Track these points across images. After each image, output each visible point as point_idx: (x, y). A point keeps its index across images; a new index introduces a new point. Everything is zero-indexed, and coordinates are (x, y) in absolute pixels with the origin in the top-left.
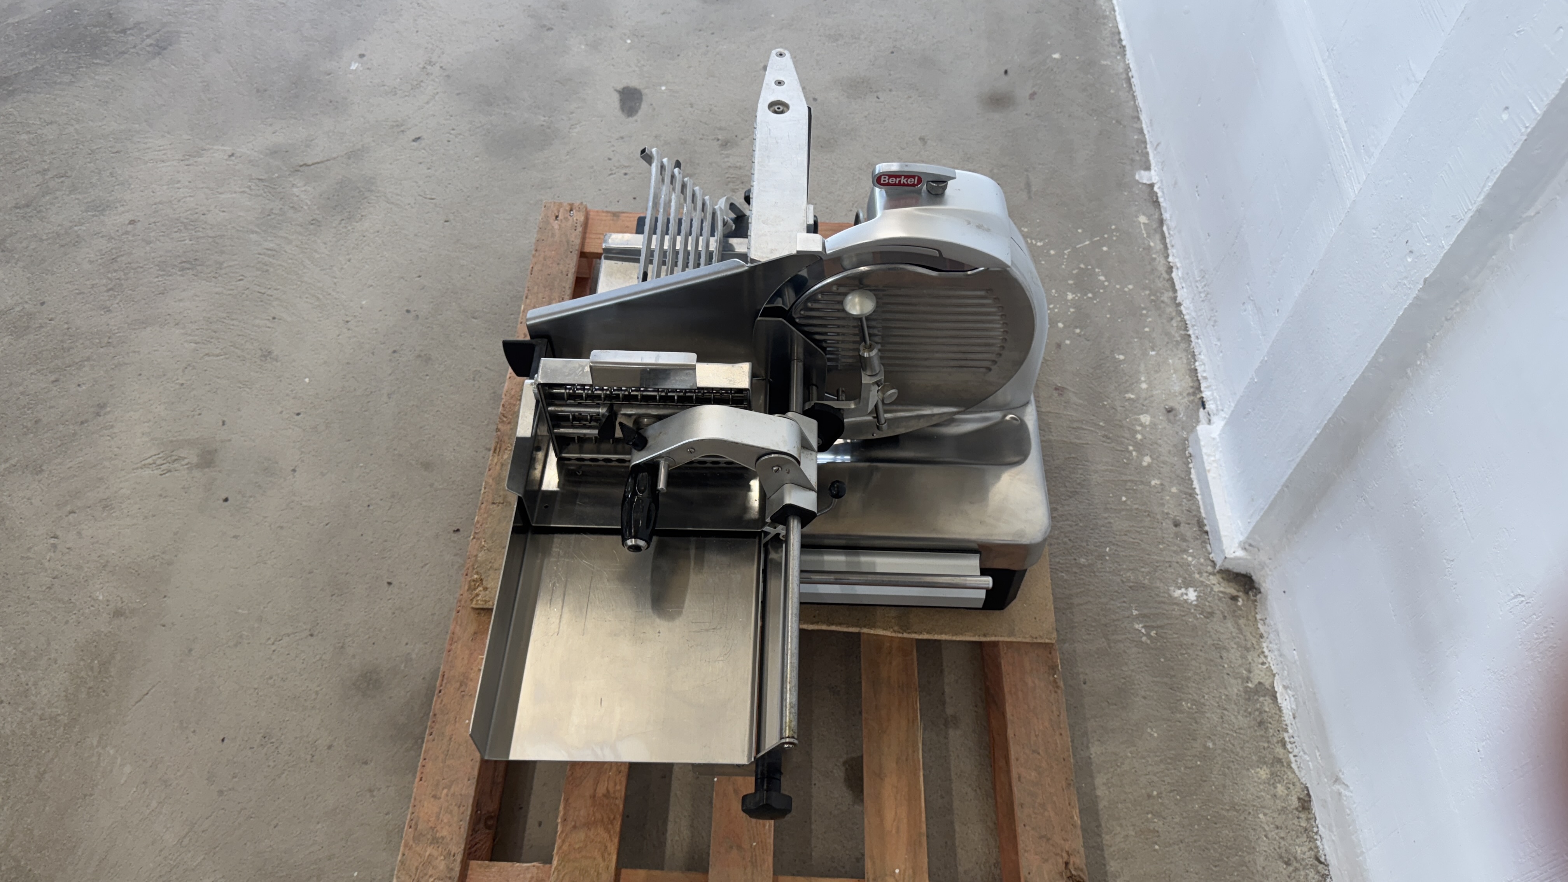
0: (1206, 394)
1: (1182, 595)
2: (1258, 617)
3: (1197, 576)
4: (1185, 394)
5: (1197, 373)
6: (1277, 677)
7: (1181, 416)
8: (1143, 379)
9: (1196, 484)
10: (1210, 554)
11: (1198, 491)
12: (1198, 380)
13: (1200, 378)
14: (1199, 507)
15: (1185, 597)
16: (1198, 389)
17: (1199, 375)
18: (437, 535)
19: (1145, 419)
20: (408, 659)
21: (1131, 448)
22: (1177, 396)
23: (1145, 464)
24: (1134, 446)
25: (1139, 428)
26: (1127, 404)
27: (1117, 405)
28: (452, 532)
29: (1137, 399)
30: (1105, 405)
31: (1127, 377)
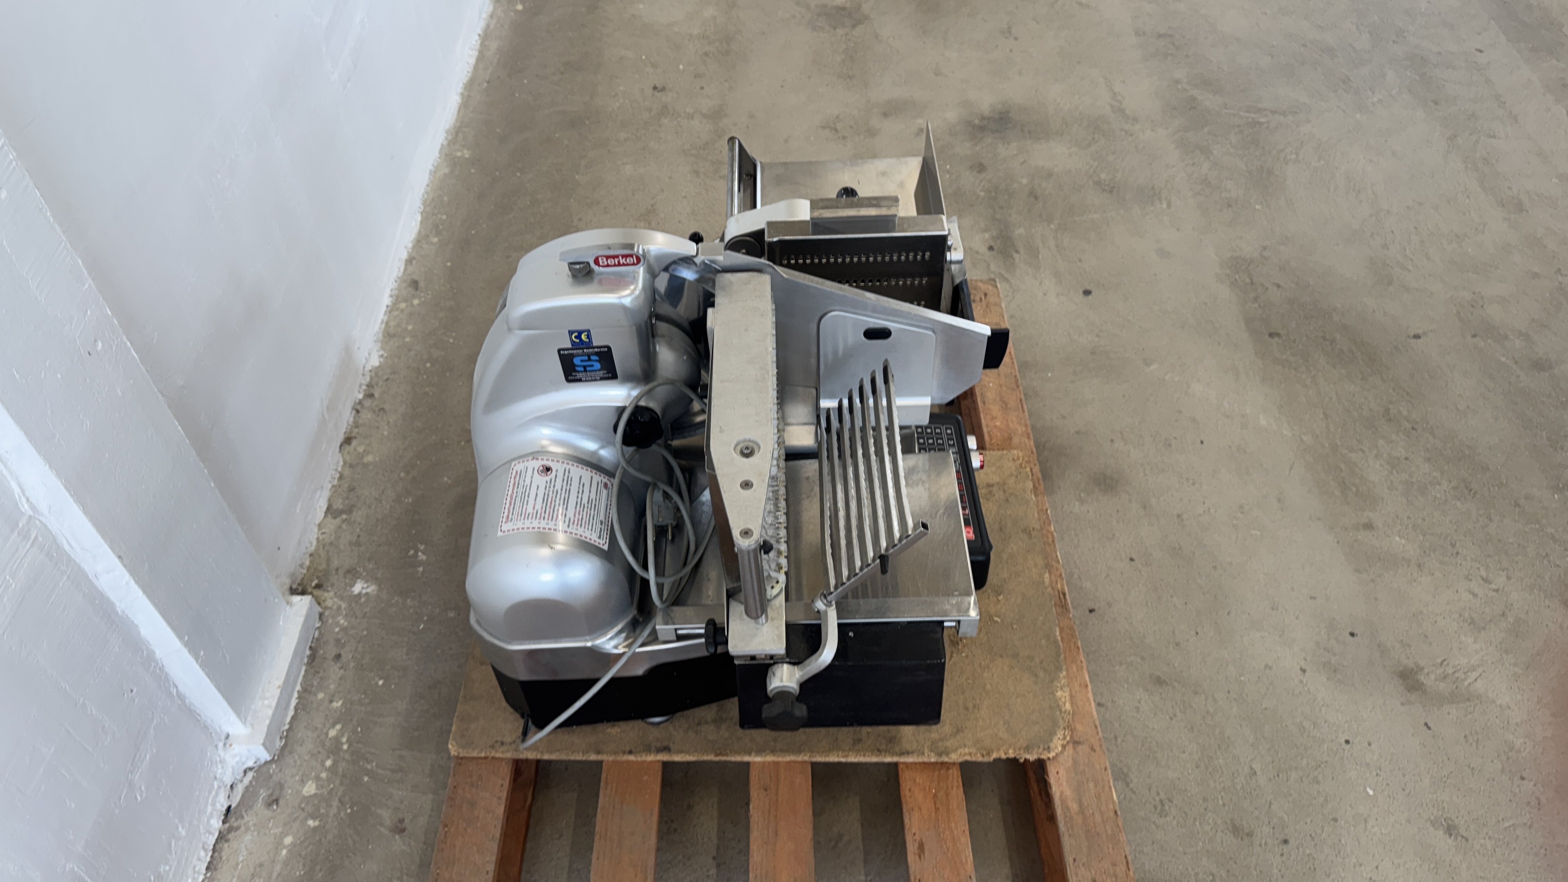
0: (216, 824)
1: (367, 587)
2: (305, 571)
3: (343, 606)
4: (243, 828)
5: (210, 863)
6: (317, 522)
7: (264, 794)
8: (284, 852)
9: (294, 702)
10: (319, 628)
11: (296, 695)
12: (214, 850)
13: (210, 854)
14: (304, 676)
15: (365, 585)
16: (222, 837)
17: (208, 859)
18: (1109, 605)
19: (310, 789)
20: (1082, 501)
21: (345, 747)
22: (255, 825)
23: (338, 727)
24: (340, 749)
25: (324, 775)
26: (322, 811)
27: (335, 810)
28: (1096, 609)
29: (306, 819)
30: (351, 807)
31: (303, 854)
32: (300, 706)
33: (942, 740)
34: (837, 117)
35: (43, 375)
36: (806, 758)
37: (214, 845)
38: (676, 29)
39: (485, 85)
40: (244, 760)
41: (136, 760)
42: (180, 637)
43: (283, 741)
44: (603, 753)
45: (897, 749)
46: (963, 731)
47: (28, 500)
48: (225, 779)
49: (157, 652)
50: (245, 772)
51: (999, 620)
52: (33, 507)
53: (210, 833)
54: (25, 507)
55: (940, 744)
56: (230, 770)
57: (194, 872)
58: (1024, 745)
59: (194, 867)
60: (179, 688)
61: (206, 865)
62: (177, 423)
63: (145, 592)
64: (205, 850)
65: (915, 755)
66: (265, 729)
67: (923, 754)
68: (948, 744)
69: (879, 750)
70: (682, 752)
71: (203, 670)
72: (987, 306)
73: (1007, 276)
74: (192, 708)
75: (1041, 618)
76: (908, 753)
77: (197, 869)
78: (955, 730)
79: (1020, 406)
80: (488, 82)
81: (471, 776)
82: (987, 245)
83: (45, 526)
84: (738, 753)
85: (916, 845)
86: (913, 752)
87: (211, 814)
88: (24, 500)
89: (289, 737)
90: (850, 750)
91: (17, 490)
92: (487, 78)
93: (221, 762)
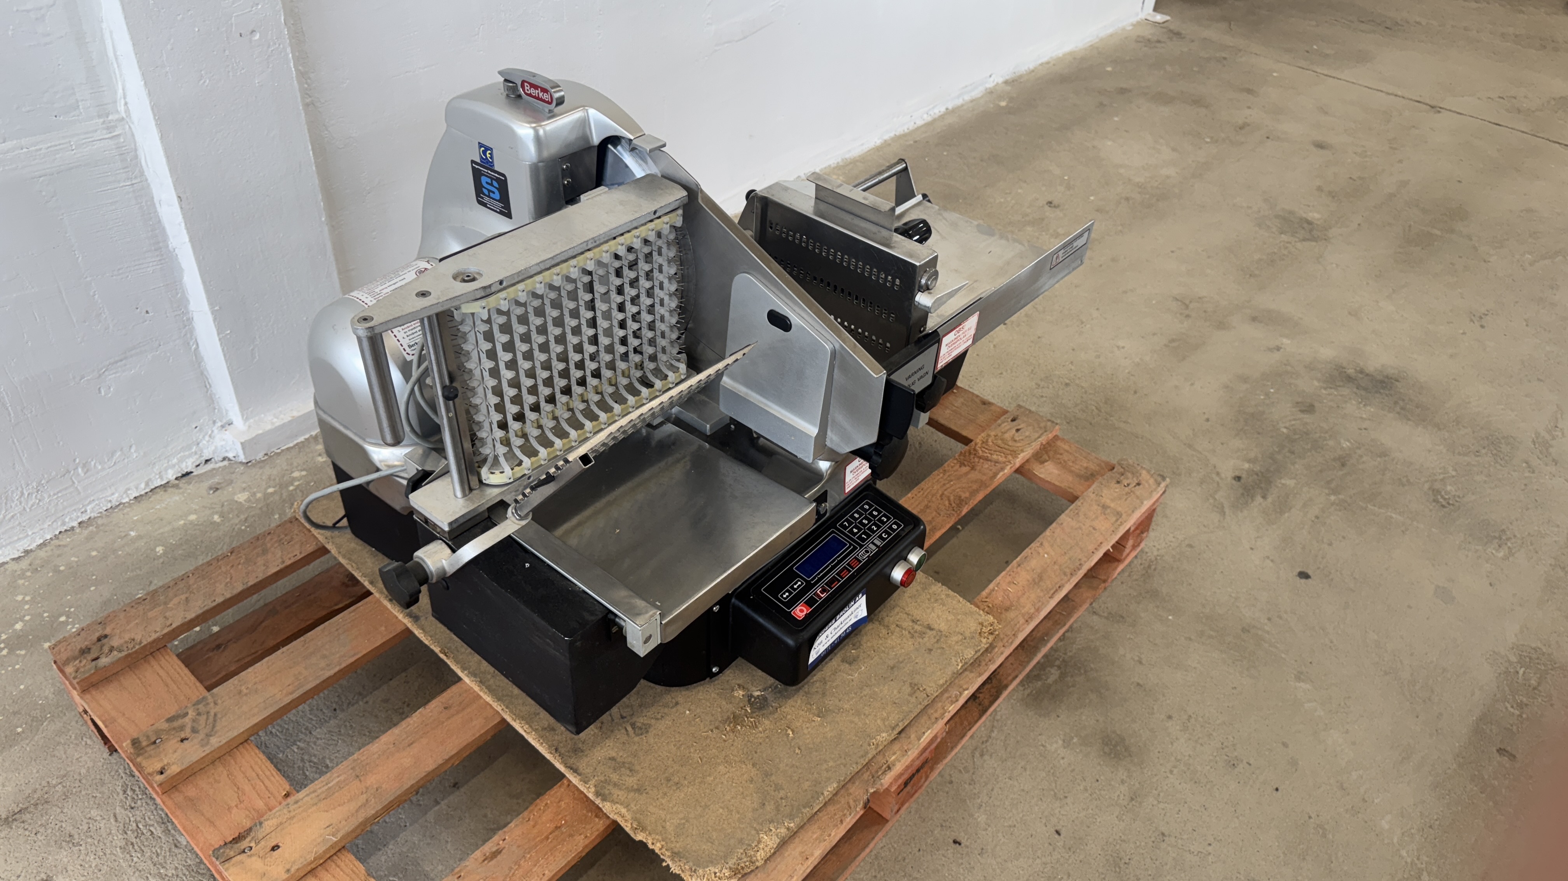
0: (171, 475)
4: (181, 491)
5: (141, 496)
7: (216, 481)
8: (182, 522)
11: (307, 436)
12: (153, 490)
13: (148, 490)
16: (165, 487)
17: (143, 493)
18: (982, 852)
19: (242, 497)
20: (1067, 744)
21: (291, 488)
22: (189, 494)
23: (304, 473)
24: (287, 486)
25: (259, 495)
26: (231, 516)
27: (236, 521)
28: (963, 845)
29: (217, 513)
30: (247, 527)
31: (189, 532)
32: (301, 445)
33: (615, 785)
34: (1200, 298)
35: (179, 18)
36: (499, 709)
37: (156, 488)
38: (1122, 171)
39: (912, 142)
40: (228, 448)
41: (119, 364)
42: (211, 304)
43: (266, 457)
44: (375, 586)
45: (571, 761)
46: (641, 794)
47: (126, 104)
48: (205, 451)
49: (192, 303)
50: (224, 459)
51: (791, 735)
52: (127, 111)
53: (161, 478)
54: (121, 108)
55: (610, 787)
56: (213, 448)
57: (126, 492)
58: (676, 850)
59: (129, 489)
60: (201, 348)
61: (137, 495)
62: (310, 147)
63: (191, 240)
64: (147, 484)
65: (579, 777)
66: (254, 435)
67: (586, 782)
68: (616, 792)
69: (556, 750)
70: (423, 629)
71: (221, 345)
72: (1127, 494)
73: (1227, 510)
74: (205, 373)
75: (831, 764)
76: (575, 771)
77: (129, 492)
78: (635, 787)
79: (1052, 592)
80: (915, 142)
81: (286, 535)
82: (1237, 473)
83: (133, 135)
84: (457, 662)
85: (494, 849)
86: (579, 774)
87: (174, 466)
88: (123, 102)
89: (270, 457)
90: (536, 730)
91: (120, 92)
92: (918, 139)
93: (210, 436)
